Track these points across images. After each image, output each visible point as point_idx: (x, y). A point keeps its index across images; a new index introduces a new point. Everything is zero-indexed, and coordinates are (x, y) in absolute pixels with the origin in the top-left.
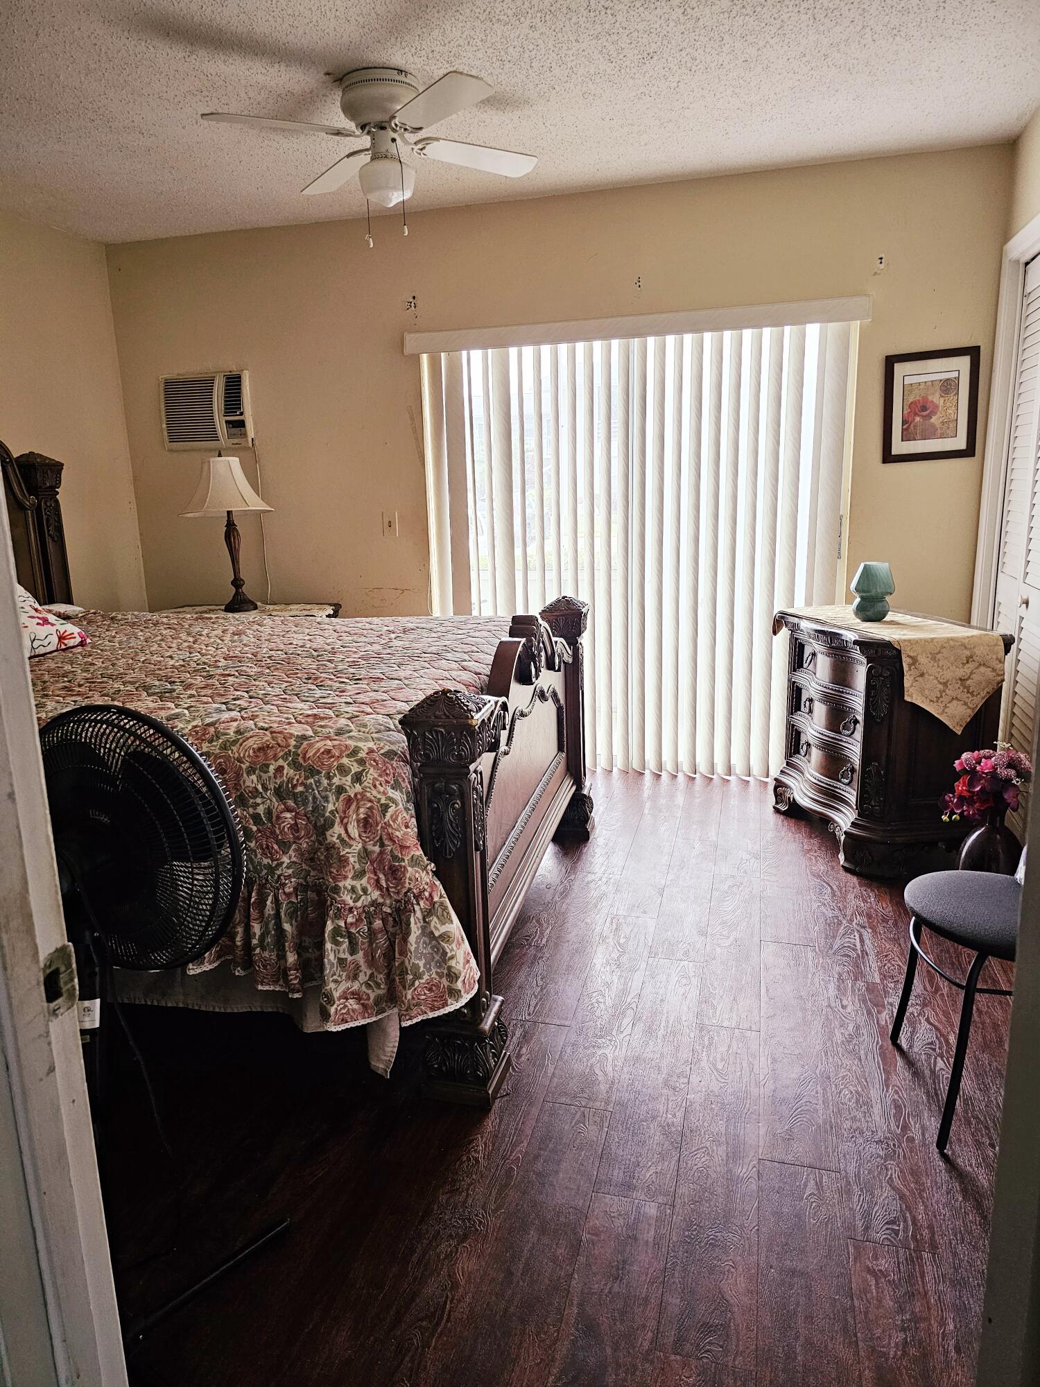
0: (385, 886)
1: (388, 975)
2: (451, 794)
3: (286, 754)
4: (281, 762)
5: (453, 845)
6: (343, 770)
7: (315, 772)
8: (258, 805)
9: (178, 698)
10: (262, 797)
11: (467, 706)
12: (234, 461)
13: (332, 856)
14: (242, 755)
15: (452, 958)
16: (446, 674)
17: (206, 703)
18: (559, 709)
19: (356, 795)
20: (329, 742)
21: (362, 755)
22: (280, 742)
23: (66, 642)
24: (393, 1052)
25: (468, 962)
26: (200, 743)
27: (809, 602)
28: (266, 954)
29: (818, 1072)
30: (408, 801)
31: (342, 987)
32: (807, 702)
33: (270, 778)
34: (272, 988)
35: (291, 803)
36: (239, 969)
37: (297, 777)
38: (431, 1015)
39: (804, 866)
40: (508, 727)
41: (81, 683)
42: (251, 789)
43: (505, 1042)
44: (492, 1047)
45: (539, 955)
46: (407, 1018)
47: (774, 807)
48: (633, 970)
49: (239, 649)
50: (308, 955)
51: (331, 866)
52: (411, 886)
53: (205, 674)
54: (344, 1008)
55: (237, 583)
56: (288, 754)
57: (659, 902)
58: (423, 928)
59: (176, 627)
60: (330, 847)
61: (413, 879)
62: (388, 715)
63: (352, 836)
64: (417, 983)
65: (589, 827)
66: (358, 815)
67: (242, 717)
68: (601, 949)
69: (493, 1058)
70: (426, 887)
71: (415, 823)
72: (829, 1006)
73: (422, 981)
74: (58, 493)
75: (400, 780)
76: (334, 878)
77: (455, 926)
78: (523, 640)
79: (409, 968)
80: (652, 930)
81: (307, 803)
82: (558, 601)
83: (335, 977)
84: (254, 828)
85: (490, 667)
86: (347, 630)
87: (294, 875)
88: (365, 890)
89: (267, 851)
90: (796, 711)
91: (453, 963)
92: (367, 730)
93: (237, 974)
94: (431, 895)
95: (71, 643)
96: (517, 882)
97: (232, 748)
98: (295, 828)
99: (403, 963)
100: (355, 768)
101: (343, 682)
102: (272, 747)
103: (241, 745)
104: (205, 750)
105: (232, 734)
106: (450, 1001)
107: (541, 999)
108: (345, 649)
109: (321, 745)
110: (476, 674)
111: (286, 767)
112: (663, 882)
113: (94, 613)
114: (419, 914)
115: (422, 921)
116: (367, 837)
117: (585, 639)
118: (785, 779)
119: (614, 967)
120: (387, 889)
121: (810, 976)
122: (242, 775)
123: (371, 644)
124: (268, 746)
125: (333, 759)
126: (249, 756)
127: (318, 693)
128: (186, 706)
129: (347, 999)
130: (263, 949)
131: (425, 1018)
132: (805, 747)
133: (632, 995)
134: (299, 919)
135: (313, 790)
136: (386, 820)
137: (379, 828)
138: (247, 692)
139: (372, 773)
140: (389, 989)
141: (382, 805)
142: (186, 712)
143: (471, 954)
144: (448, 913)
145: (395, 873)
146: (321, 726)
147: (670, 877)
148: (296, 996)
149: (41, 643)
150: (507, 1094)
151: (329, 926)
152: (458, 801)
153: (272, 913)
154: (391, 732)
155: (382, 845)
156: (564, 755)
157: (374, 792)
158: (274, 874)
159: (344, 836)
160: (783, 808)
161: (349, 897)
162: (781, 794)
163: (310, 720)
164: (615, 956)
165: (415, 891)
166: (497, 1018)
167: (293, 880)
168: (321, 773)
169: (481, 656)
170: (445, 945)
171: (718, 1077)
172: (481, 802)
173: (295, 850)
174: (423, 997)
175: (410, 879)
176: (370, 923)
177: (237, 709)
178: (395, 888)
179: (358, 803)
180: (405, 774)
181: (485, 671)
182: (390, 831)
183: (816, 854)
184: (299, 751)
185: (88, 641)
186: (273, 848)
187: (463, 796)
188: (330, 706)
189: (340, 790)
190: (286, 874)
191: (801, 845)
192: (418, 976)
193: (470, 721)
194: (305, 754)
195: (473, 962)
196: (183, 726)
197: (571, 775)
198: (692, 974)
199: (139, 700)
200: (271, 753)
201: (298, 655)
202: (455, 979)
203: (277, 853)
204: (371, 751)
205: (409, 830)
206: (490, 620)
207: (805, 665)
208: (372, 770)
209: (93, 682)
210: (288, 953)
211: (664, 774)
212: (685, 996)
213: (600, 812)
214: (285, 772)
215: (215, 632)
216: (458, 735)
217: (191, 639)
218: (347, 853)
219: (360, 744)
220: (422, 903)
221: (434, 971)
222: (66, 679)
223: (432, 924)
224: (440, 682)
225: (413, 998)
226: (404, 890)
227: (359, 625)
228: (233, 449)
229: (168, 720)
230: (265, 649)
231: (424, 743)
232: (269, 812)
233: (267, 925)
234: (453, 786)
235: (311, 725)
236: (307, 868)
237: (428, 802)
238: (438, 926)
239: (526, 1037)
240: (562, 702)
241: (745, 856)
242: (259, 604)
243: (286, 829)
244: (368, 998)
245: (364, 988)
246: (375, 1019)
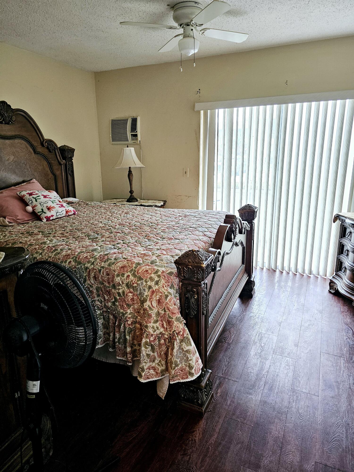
0: (166, 327)
1: (166, 361)
2: (194, 292)
3: (131, 270)
4: (129, 273)
5: (193, 313)
6: (151, 279)
7: (141, 279)
8: (120, 289)
9: (98, 241)
10: (121, 286)
11: (202, 258)
12: (132, 149)
13: (146, 314)
14: (115, 269)
15: (190, 360)
16: (197, 238)
17: (107, 245)
18: (243, 248)
19: (156, 290)
20: (147, 267)
21: (160, 273)
22: (130, 265)
23: (68, 213)
24: (166, 388)
25: (197, 361)
26: (101, 263)
27: (349, 211)
28: (120, 346)
29: (344, 421)
30: (176, 293)
31: (148, 364)
32: (346, 251)
33: (124, 279)
34: (122, 359)
35: (131, 290)
36: (111, 349)
37: (134, 280)
38: (182, 381)
39: (341, 318)
40: (220, 261)
41: (68, 231)
42: (117, 283)
43: (211, 388)
44: (205, 392)
45: (229, 347)
46: (172, 380)
47: (329, 291)
48: (266, 359)
49: (125, 220)
50: (135, 348)
51: (145, 317)
52: (175, 329)
53: (110, 231)
54: (148, 373)
55: (131, 192)
56: (132, 270)
57: (278, 329)
58: (180, 346)
59: (107, 208)
60: (145, 310)
61: (176, 326)
62: (172, 256)
63: (154, 306)
64: (176, 368)
65: (253, 293)
66: (156, 298)
67: (118, 252)
68: (254, 347)
69: (205, 396)
70: (181, 330)
71: (179, 302)
72: (350, 388)
73: (178, 367)
74: (73, 159)
75: (174, 284)
76: (146, 322)
77: (193, 347)
78: (229, 225)
79: (173, 362)
80: (275, 341)
81: (138, 291)
82: (246, 206)
83: (145, 361)
84: (118, 298)
85: (215, 234)
86: (165, 214)
87: (132, 317)
88: (157, 328)
89: (122, 307)
90: (341, 254)
91: (191, 362)
92: (163, 262)
94: (183, 334)
95: (70, 214)
96: (221, 319)
97: (112, 266)
98: (132, 299)
99: (171, 359)
100: (156, 279)
101: (158, 239)
102: (127, 267)
103: (115, 265)
104: (102, 265)
105: (113, 260)
106: (189, 377)
107: (228, 367)
108: (162, 223)
109: (144, 268)
110: (209, 238)
111: (131, 275)
112: (281, 320)
113: (82, 202)
114: (178, 341)
115: (179, 344)
116: (159, 307)
117: (256, 221)
118: (334, 280)
119: (258, 357)
120: (166, 328)
121: (342, 372)
122: (115, 277)
123: (172, 221)
124: (125, 266)
125: (148, 274)
126: (118, 270)
127: (148, 243)
128: (100, 245)
129: (150, 369)
130: (119, 343)
131: (179, 381)
132: (344, 269)
133: (265, 371)
134: (133, 334)
135: (140, 286)
136: (167, 301)
137: (164, 304)
138: (123, 241)
139: (163, 281)
140: (166, 367)
141: (165, 295)
142: (99, 248)
143: (199, 358)
144: (190, 342)
145: (169, 323)
146: (146, 259)
147: (284, 318)
148: (130, 364)
149: (60, 214)
150: (211, 411)
151: (144, 340)
152: (196, 296)
153: (123, 331)
154: (172, 264)
155: (165, 311)
156: (244, 266)
157: (163, 290)
158: (124, 316)
159: (150, 306)
160: (333, 292)
161: (151, 330)
162: (332, 286)
163: (142, 256)
164: (259, 351)
165: (177, 331)
166: (209, 379)
167: (131, 319)
168: (143, 279)
169: (212, 229)
170: (188, 355)
171: (300, 417)
172: (206, 295)
173: (132, 308)
174: (179, 373)
175: (175, 326)
176: (159, 341)
177: (117, 249)
178: (169, 329)
179: (156, 293)
180: (176, 282)
181: (213, 237)
182: (168, 306)
183: (346, 314)
184: (136, 270)
185: (76, 213)
186: (124, 306)
187: (198, 294)
188: (150, 250)
189: (150, 287)
190: (129, 317)
191: (340, 309)
192: (177, 365)
193: (202, 265)
194: (138, 271)
195: (200, 361)
196: (96, 254)
197: (247, 273)
198: (291, 364)
199: (84, 241)
200: (126, 269)
201: (145, 225)
202: (191, 369)
203: (126, 308)
204: (163, 272)
205: (176, 306)
206: (218, 213)
207: (347, 236)
208: (163, 280)
209: (72, 232)
210: (127, 347)
211: (284, 272)
212: (287, 374)
213: (258, 286)
214: (130, 277)
215: (119, 212)
216: (197, 270)
217: (110, 215)
218: (151, 313)
219: (159, 269)
220: (179, 336)
221: (183, 363)
222: (63, 230)
223: (183, 346)
224: (195, 241)
225: (175, 374)
226: (173, 331)
227: (170, 212)
228: (133, 144)
229: (92, 251)
230: (134, 221)
231: (184, 272)
232: (123, 292)
233: (121, 334)
234: (194, 290)
235: (142, 258)
236: (137, 315)
237: (184, 294)
238: (185, 346)
239: (220, 385)
240: (245, 245)
241: (316, 312)
242: (138, 199)
243: (129, 300)
244: (158, 370)
245: (157, 365)
246: (160, 378)
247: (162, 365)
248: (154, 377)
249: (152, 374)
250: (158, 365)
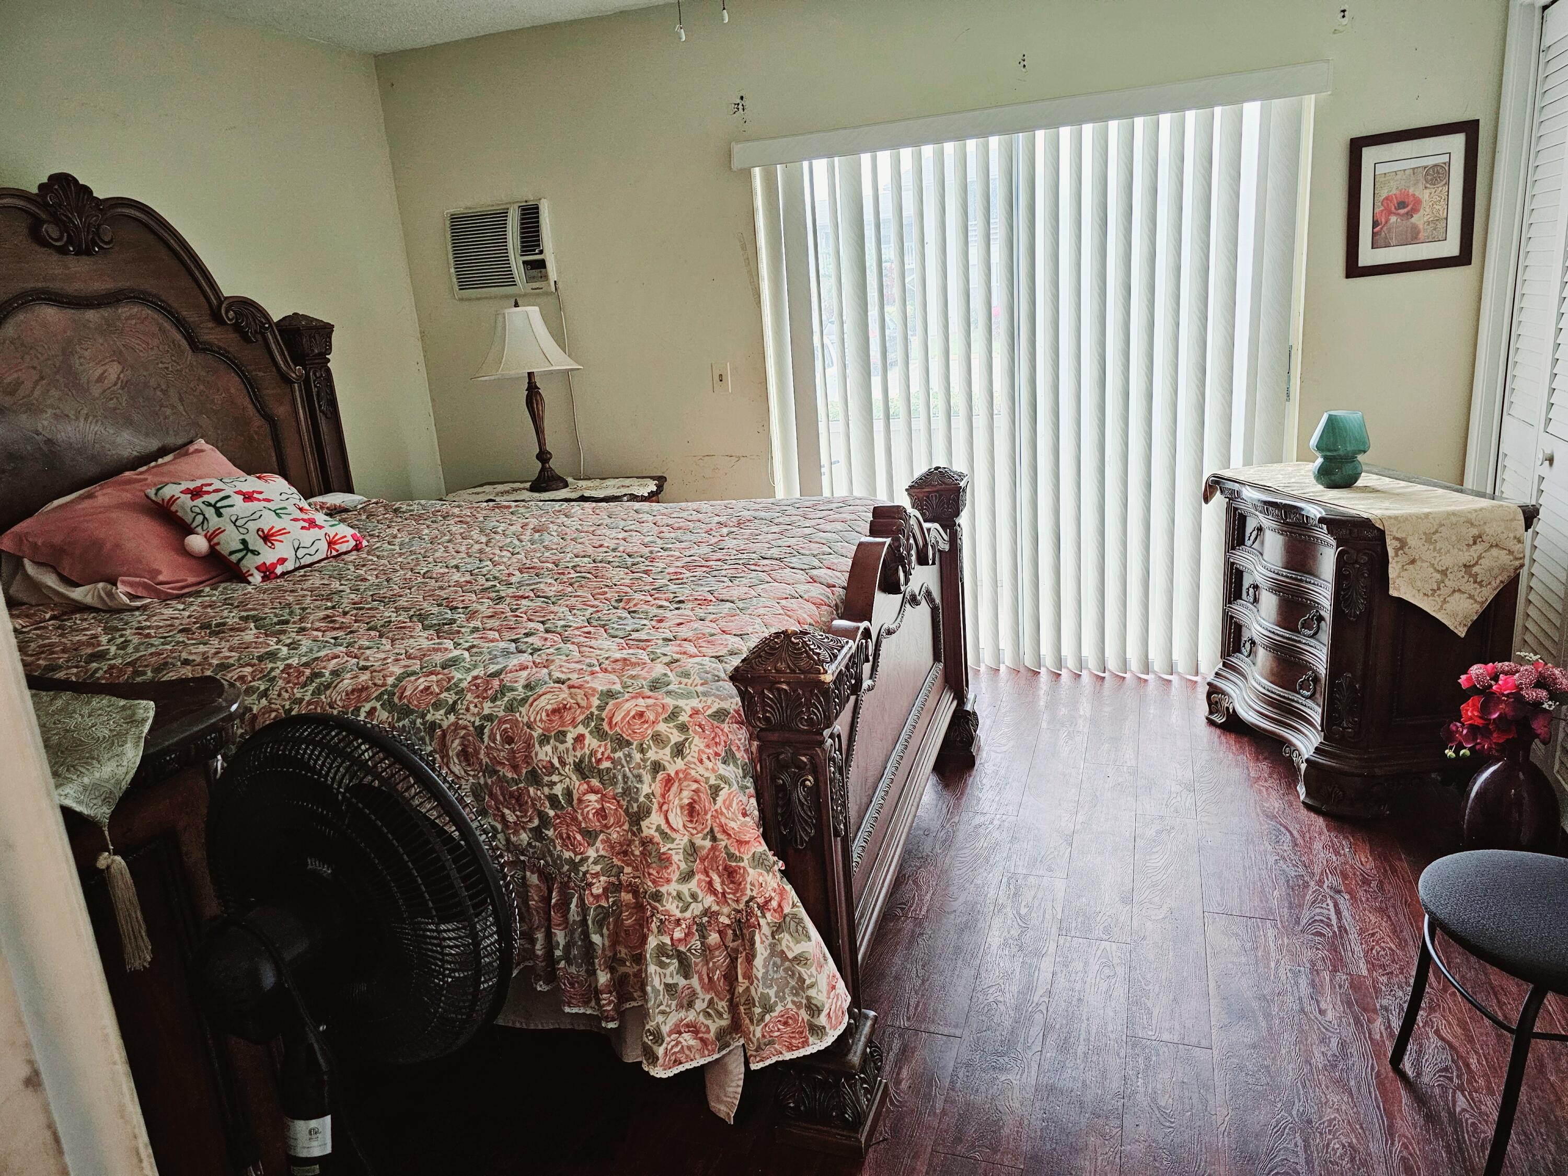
0: (720, 890)
1: (731, 1001)
2: (801, 766)
3: (587, 718)
4: (581, 729)
5: (806, 834)
6: (658, 739)
7: (624, 743)
8: (555, 783)
9: (459, 632)
10: (560, 774)
11: (818, 654)
12: (533, 312)
13: (650, 854)
14: (532, 719)
15: (812, 986)
16: (790, 590)
17: (492, 641)
18: (934, 610)
19: (677, 773)
20: (641, 701)
21: (684, 718)
22: (580, 701)
23: (337, 547)
24: (738, 1086)
25: (834, 987)
26: (481, 703)
27: (1248, 462)
28: (573, 970)
29: (1294, 1113)
30: (745, 777)
31: (673, 1018)
32: (1251, 590)
33: (567, 749)
34: (582, 1011)
35: (595, 782)
36: (541, 983)
37: (602, 749)
38: (788, 1056)
39: (1252, 801)
40: (871, 658)
41: (347, 609)
42: (544, 764)
43: (879, 1069)
44: (864, 1081)
45: (918, 930)
46: (758, 1059)
47: (1207, 718)
48: (1039, 954)
49: (539, 555)
50: (623, 970)
51: (649, 866)
52: (754, 894)
53: (494, 594)
54: (676, 1045)
55: (543, 456)
56: (590, 718)
57: (1067, 854)
58: (773, 946)
59: (469, 519)
60: (646, 843)
61: (756, 884)
62: (717, 657)
63: (675, 827)
64: (767, 1018)
65: (974, 750)
66: (681, 799)
67: (534, 663)
68: (997, 923)
69: (865, 1095)
70: (773, 894)
71: (755, 804)
72: (1302, 1010)
73: (773, 1014)
74: (329, 360)
75: (734, 749)
76: (654, 882)
77: (815, 944)
78: (888, 541)
79: (757, 999)
80: (1061, 895)
81: (616, 783)
82: (930, 473)
83: (662, 1008)
84: (552, 813)
85: (847, 575)
86: (670, 521)
87: (604, 872)
88: (694, 896)
89: (568, 841)
90: (1235, 600)
91: (812, 993)
92: (690, 681)
93: (539, 989)
94: (780, 905)
95: (343, 548)
96: (888, 845)
97: (521, 709)
98: (601, 813)
99: (748, 988)
100: (676, 737)
101: (661, 607)
102: (570, 708)
103: (531, 705)
104: (486, 711)
105: (520, 689)
106: (811, 1040)
107: (923, 995)
108: (666, 553)
109: (631, 706)
110: (830, 586)
111: (588, 735)
112: (1071, 826)
113: (377, 503)
114: (766, 930)
115: (770, 938)
116: (693, 828)
117: (963, 520)
118: (1221, 684)
119: (1014, 949)
120: (724, 894)
121: (1273, 965)
122: (534, 746)
123: (698, 544)
124: (565, 707)
125: (646, 726)
126: (541, 720)
127: (630, 624)
128: (467, 645)
129: (680, 1033)
130: (569, 962)
131: (780, 1059)
132: (1248, 645)
133: (1040, 992)
134: (611, 927)
135: (623, 766)
136: (717, 807)
137: (709, 817)
138: (543, 623)
139: (697, 744)
140: (733, 1018)
141: (711, 787)
142: (466, 654)
143: (838, 975)
144: (804, 928)
145: (731, 875)
146: (633, 677)
147: (1081, 818)
148: (611, 1025)
149: (307, 551)
150: (885, 1140)
151: (652, 942)
152: (810, 778)
153: (578, 919)
154: (721, 683)
155: (714, 839)
156: (941, 666)
157: (701, 770)
158: (579, 870)
159: (664, 827)
160: (1220, 720)
161: (674, 905)
162: (1217, 702)
163: (618, 666)
164: (1015, 933)
165: (759, 900)
166: (869, 1042)
167: (602, 879)
168: (631, 744)
169: (834, 559)
170: (802, 970)
171: (1162, 1119)
172: (841, 774)
173: (603, 841)
174: (776, 1034)
175: (752, 884)
176: (703, 937)
177: (530, 651)
178: (734, 894)
179: (680, 784)
180: (740, 739)
181: (839, 582)
182: (723, 820)
183: (1266, 784)
184: (604, 715)
185: (365, 543)
186: (575, 838)
187: (816, 770)
188: (643, 644)
189: (657, 767)
190: (593, 872)
191: (1246, 771)
192: (768, 1008)
193: (822, 677)
194: (611, 719)
195: (841, 984)
196: (461, 677)
197: (951, 688)
198: (1116, 961)
199: (411, 637)
200: (568, 717)
201: (609, 563)
202: (816, 1013)
203: (580, 844)
204: (696, 712)
205: (747, 819)
206: (845, 503)
207: (1248, 543)
208: (697, 740)
209: (361, 609)
210: (599, 972)
211: (1064, 672)
212: (1109, 995)
213: (987, 727)
214: (587, 742)
215: (513, 528)
216: (808, 695)
217: (484, 539)
218: (669, 849)
219: (681, 703)
220: (768, 915)
221: (789, 999)
222: (329, 604)
223: (784, 943)
224: (783, 602)
225: (763, 1036)
226: (746, 898)
227: (685, 514)
228: (531, 295)
229: (444, 669)
230: (570, 555)
231: (764, 704)
232: (568, 793)
233: (572, 932)
234: (804, 759)
235: (620, 673)
236: (619, 863)
237: (771, 778)
238: (792, 945)
239: (905, 1053)
240: (938, 601)
241: (1175, 788)
242: (570, 480)
243: (591, 816)
244: (708, 1031)
245: (701, 1018)
246: (716, 1056)
247: (720, 1015)
248: (697, 1056)
249: (689, 1048)
250: (705, 1017)
